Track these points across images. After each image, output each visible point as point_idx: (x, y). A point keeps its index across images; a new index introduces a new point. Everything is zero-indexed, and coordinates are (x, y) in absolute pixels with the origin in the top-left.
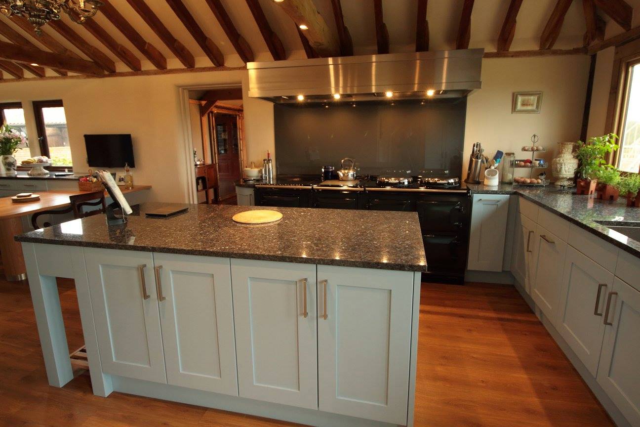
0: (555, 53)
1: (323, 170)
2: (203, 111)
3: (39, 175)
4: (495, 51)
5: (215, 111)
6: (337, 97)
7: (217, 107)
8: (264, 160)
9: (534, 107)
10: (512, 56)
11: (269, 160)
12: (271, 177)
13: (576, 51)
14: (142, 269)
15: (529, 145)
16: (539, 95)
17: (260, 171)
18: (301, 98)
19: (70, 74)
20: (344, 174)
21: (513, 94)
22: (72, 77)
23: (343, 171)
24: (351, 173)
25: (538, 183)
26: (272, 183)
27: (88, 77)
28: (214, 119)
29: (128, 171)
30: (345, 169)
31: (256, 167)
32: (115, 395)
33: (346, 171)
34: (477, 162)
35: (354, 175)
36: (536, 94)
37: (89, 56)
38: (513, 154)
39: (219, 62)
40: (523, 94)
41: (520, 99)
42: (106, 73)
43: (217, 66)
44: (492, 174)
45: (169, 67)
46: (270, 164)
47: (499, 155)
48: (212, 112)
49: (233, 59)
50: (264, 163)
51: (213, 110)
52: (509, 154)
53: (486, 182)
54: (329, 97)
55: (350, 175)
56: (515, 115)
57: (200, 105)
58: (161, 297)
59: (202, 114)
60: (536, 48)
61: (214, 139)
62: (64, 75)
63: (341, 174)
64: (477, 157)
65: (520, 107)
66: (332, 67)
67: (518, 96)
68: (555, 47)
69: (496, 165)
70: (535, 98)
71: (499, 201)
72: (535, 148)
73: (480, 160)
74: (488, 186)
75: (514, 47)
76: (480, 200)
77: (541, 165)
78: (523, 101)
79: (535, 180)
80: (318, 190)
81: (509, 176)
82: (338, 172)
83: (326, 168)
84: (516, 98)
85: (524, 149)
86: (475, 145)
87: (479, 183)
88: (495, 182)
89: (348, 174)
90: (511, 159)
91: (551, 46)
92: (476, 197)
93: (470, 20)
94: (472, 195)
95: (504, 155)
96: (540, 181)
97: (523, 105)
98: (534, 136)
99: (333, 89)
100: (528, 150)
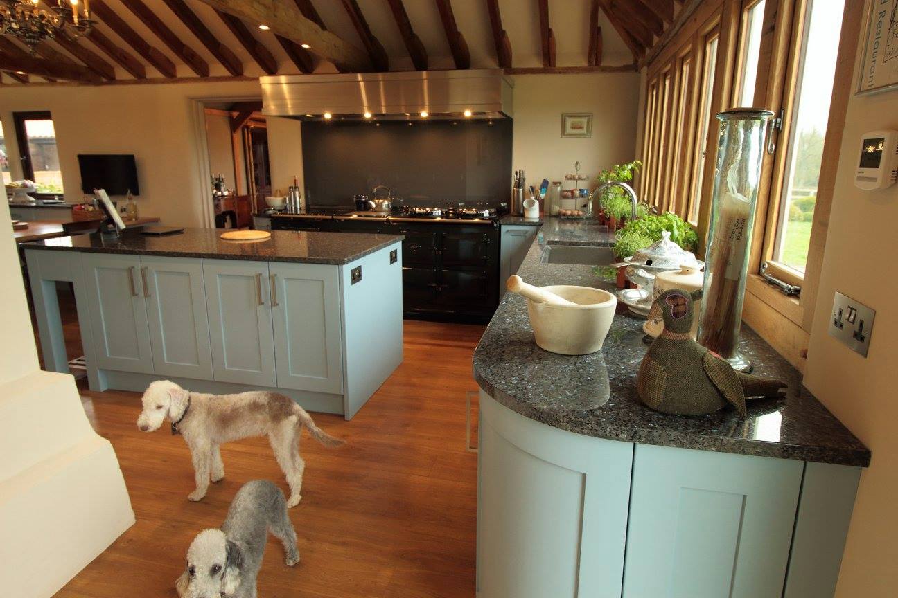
0: (605, 70)
1: (355, 199)
2: (234, 125)
3: (22, 202)
4: (542, 66)
5: (252, 125)
6: (368, 115)
7: (254, 120)
8: (290, 188)
9: (584, 131)
10: (560, 73)
11: (295, 188)
12: (298, 208)
13: (626, 68)
14: (130, 271)
15: (572, 172)
16: (589, 116)
17: (284, 201)
18: (328, 116)
19: (59, 81)
20: (377, 205)
21: (562, 115)
22: (62, 84)
23: (376, 201)
24: (386, 203)
25: (579, 215)
26: (299, 213)
27: (81, 84)
28: (250, 135)
29: (130, 199)
30: (378, 199)
31: (281, 195)
32: (109, 391)
33: (381, 201)
34: (518, 192)
35: (388, 205)
36: (585, 116)
37: (83, 61)
38: (560, 183)
39: (236, 71)
40: (572, 116)
41: (569, 121)
42: (104, 80)
43: (236, 76)
44: (531, 204)
45: (179, 75)
46: (297, 193)
47: (545, 184)
48: (247, 127)
49: (252, 67)
50: (290, 191)
51: (249, 124)
52: (555, 184)
53: (526, 215)
54: (361, 116)
55: (384, 206)
56: (565, 139)
57: (231, 117)
58: (146, 294)
59: (233, 129)
60: (583, 63)
61: (250, 163)
62: (52, 82)
63: (373, 204)
64: (519, 186)
65: (569, 130)
66: (362, 84)
67: (567, 118)
68: (603, 64)
69: (542, 196)
70: (585, 120)
71: (526, 232)
72: (577, 177)
73: (521, 190)
74: (528, 218)
75: (560, 63)
76: (508, 231)
77: (581, 196)
78: (573, 124)
79: (576, 213)
80: (340, 220)
81: (556, 209)
82: (371, 202)
83: (357, 197)
84: (565, 119)
85: (567, 178)
86: (516, 173)
87: (523, 215)
88: (534, 214)
89: (381, 205)
90: (559, 189)
91: (598, 62)
92: (504, 229)
93: (504, 32)
94: (500, 226)
95: (550, 184)
96: (581, 213)
97: (573, 128)
98: (577, 163)
99: (365, 108)
100: (571, 179)
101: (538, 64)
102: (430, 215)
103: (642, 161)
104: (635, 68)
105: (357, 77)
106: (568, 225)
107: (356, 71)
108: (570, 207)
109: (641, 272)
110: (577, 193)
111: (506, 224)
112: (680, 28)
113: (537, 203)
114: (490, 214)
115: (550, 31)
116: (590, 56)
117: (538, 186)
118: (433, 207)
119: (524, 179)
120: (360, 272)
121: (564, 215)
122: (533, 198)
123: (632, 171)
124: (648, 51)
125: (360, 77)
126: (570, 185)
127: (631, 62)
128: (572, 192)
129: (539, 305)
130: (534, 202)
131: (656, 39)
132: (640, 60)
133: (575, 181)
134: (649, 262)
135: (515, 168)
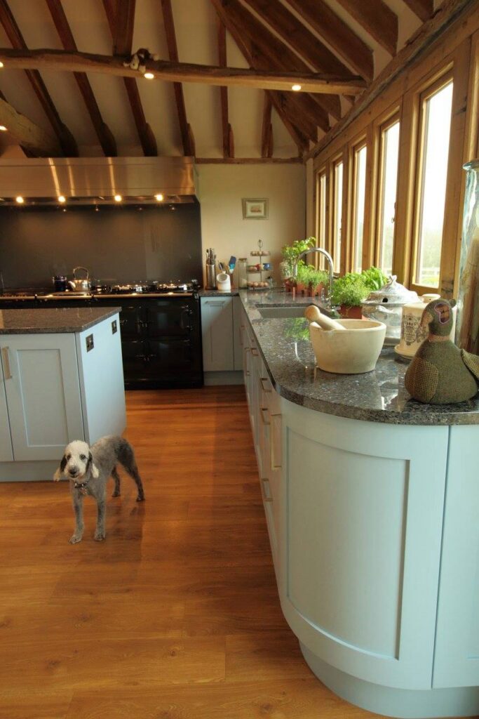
0: (276, 161)
1: (54, 280)
4: (222, 157)
6: (62, 199)
9: (262, 214)
10: (238, 163)
13: (293, 160)
15: (256, 249)
16: (265, 201)
18: (20, 200)
20: (76, 284)
21: (243, 200)
23: (76, 281)
24: (85, 283)
25: (265, 286)
30: (78, 279)
33: (80, 281)
34: (211, 268)
35: (88, 285)
36: (262, 201)
38: (246, 259)
40: (251, 201)
41: (249, 205)
44: (224, 278)
47: (233, 260)
52: (242, 260)
53: (220, 287)
54: (55, 199)
55: (84, 287)
56: (246, 221)
60: (258, 155)
63: (73, 284)
64: (210, 261)
65: (249, 213)
66: (53, 168)
67: (247, 203)
68: (274, 156)
69: (231, 271)
70: (262, 205)
71: (223, 302)
72: (261, 253)
73: (213, 266)
74: (221, 290)
75: (238, 155)
76: (207, 302)
77: (266, 269)
78: (252, 208)
79: (262, 284)
80: (43, 300)
81: (244, 282)
82: (71, 282)
83: (56, 278)
84: (245, 204)
85: (252, 255)
86: (207, 251)
87: (216, 289)
88: (226, 287)
89: (81, 285)
90: (245, 264)
91: (270, 155)
92: (203, 300)
93: (189, 125)
94: (200, 297)
95: (237, 260)
96: (266, 284)
97: (252, 211)
98: (260, 241)
99: (58, 192)
100: (255, 255)
101: (219, 155)
102: (134, 291)
103: (314, 236)
104: (300, 160)
105: (48, 162)
106: (257, 295)
107: (47, 155)
108: (256, 279)
109: (381, 309)
110: (262, 266)
111: (205, 296)
112: (351, 122)
113: (228, 277)
114: (188, 288)
115: (229, 125)
116: (263, 149)
117: (226, 263)
118: (133, 284)
119: (215, 256)
120: (92, 339)
121: (253, 286)
122: (224, 272)
123: (309, 245)
124: (312, 144)
125: (51, 161)
126: (254, 261)
127: (296, 154)
128: (258, 266)
129: (329, 332)
130: (226, 277)
131: (321, 134)
132: (305, 153)
133: (259, 257)
134: (385, 300)
135: (205, 245)
